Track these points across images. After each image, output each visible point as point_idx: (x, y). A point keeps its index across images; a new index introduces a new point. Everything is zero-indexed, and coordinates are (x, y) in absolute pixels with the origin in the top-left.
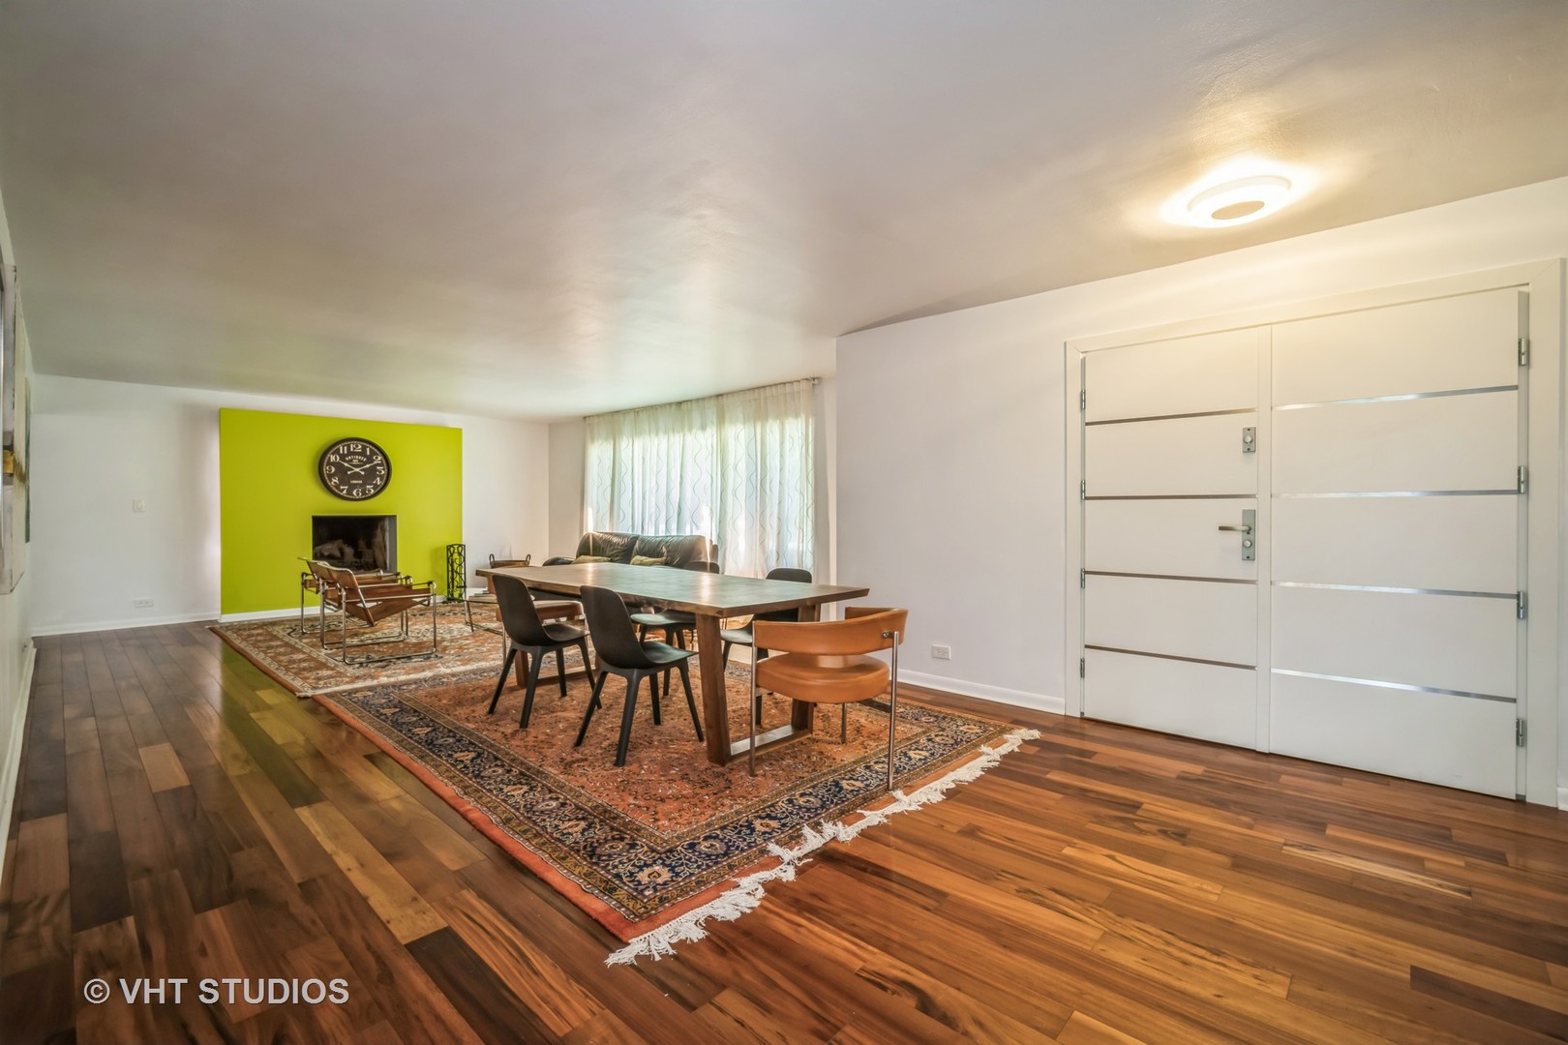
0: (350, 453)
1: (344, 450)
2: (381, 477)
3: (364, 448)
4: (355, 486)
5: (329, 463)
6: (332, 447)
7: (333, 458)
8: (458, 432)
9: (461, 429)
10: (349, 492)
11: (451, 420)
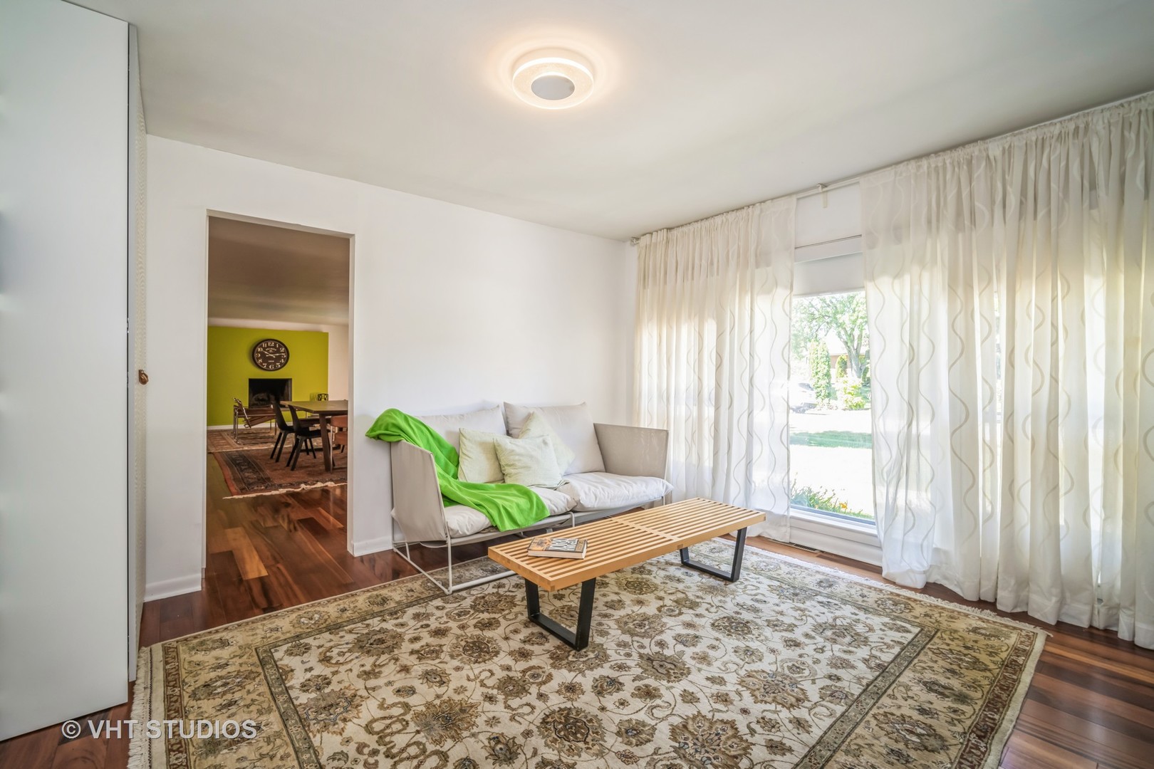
0: (268, 347)
1: (264, 345)
2: (284, 359)
3: (275, 344)
4: (270, 364)
5: (258, 352)
6: (259, 344)
7: (259, 350)
8: (326, 335)
9: (328, 333)
10: (267, 366)
11: (324, 328)
